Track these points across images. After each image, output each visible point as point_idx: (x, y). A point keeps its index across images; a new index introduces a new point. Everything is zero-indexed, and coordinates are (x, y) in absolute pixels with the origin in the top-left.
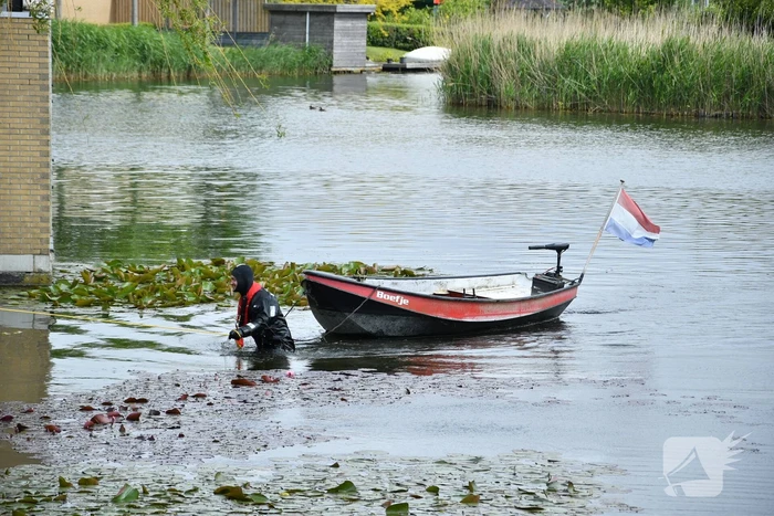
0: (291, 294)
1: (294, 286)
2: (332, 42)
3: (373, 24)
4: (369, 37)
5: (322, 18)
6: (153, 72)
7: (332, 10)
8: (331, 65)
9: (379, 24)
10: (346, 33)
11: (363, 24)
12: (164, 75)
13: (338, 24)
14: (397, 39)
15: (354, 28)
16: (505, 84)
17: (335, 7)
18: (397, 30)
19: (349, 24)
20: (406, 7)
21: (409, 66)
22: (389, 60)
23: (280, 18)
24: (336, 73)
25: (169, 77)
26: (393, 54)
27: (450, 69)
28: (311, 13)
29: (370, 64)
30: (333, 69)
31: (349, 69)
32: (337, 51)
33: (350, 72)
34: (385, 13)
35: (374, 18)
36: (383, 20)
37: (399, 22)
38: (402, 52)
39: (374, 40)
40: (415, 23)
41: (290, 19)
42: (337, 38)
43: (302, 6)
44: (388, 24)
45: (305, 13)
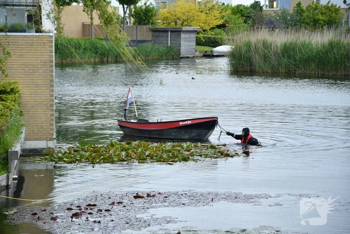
0: (161, 157)
1: (162, 153)
2: (180, 44)
3: (198, 35)
4: (196, 42)
5: (176, 33)
6: (101, 59)
7: (180, 30)
8: (180, 54)
9: (201, 35)
10: (186, 40)
11: (194, 36)
12: (105, 60)
13: (183, 35)
14: (210, 42)
15: (190, 38)
16: (257, 60)
17: (181, 28)
18: (209, 38)
19: (187, 36)
20: (213, 28)
21: (215, 54)
22: (206, 52)
23: (157, 34)
24: (182, 58)
25: (107, 61)
26: (206, 49)
27: (233, 56)
28: (171, 31)
29: (197, 54)
30: (181, 56)
31: (188, 56)
32: (182, 49)
33: (188, 57)
34: (204, 31)
35: (198, 33)
36: (203, 34)
37: (210, 35)
38: (211, 48)
39: (199, 43)
40: (217, 35)
41: (161, 34)
42: (182, 43)
43: (167, 28)
44: (205, 36)
45: (168, 31)
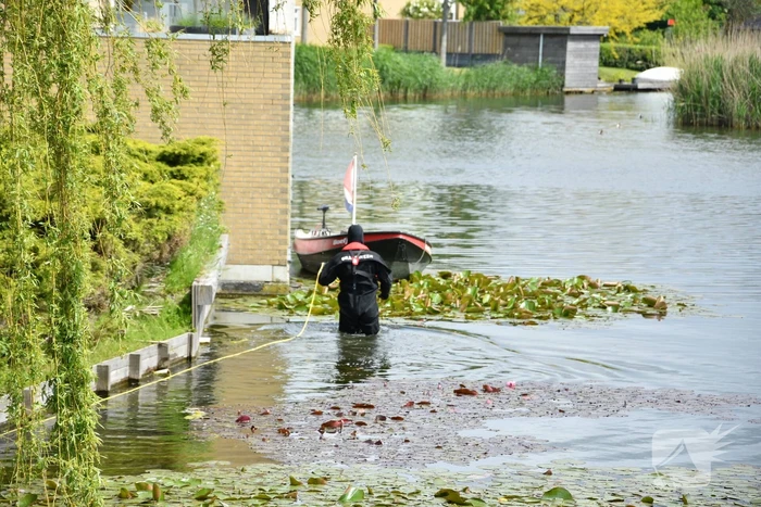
0: (515, 307)
1: (517, 299)
2: (564, 62)
3: (606, 45)
4: (601, 58)
5: (556, 39)
6: (391, 92)
7: (565, 32)
8: (563, 86)
9: (611, 44)
10: (579, 54)
11: (595, 46)
12: (401, 95)
13: (571, 45)
14: (630, 60)
15: (586, 49)
16: (737, 103)
17: (568, 29)
18: (630, 51)
19: (582, 45)
20: (640, 29)
21: (640, 86)
22: (620, 81)
23: (514, 40)
24: (568, 93)
25: (405, 97)
26: (625, 75)
27: (681, 90)
28: (545, 35)
29: (601, 85)
30: (565, 90)
31: (581, 89)
32: (569, 72)
33: (581, 92)
34: (617, 34)
35: (606, 39)
36: (616, 41)
37: (632, 43)
38: (633, 72)
39: (606, 62)
40: (648, 44)
41: (524, 40)
42: (569, 59)
43: (536, 29)
44: (621, 45)
45: (539, 35)
